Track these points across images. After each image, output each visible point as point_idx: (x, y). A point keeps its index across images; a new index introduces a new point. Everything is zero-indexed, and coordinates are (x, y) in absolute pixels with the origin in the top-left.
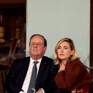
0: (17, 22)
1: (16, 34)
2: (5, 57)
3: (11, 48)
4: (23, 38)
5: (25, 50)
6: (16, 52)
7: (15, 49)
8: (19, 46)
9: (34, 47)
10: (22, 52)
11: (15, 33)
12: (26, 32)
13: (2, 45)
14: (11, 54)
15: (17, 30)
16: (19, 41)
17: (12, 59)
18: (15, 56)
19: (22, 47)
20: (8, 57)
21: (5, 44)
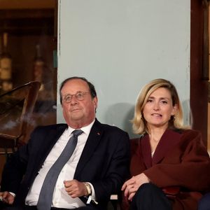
0: (38, 47)
1: (36, 73)
2: (14, 120)
3: (25, 102)
4: (51, 82)
5: (54, 107)
6: (37, 110)
7: (34, 103)
8: (43, 98)
9: (72, 105)
10: (48, 111)
11: (34, 71)
12: (56, 69)
13: (7, 96)
14: (26, 115)
15: (39, 63)
16: (42, 88)
17: (28, 125)
18: (34, 118)
19: (49, 99)
20: (19, 121)
21: (14, 94)
